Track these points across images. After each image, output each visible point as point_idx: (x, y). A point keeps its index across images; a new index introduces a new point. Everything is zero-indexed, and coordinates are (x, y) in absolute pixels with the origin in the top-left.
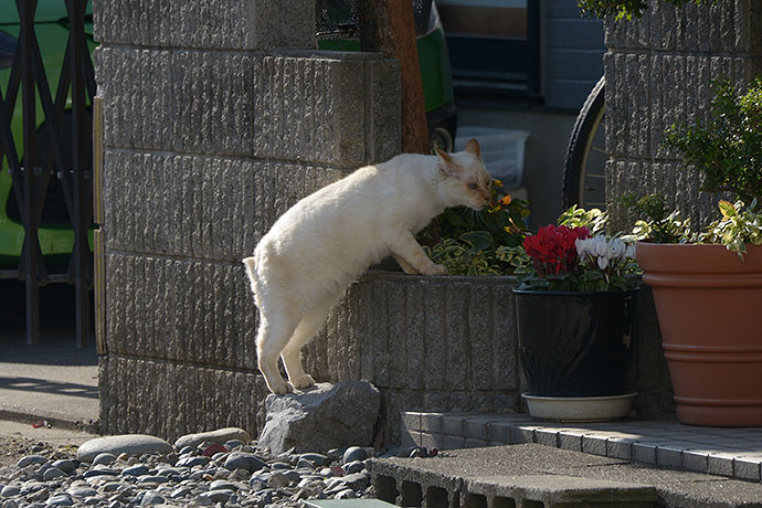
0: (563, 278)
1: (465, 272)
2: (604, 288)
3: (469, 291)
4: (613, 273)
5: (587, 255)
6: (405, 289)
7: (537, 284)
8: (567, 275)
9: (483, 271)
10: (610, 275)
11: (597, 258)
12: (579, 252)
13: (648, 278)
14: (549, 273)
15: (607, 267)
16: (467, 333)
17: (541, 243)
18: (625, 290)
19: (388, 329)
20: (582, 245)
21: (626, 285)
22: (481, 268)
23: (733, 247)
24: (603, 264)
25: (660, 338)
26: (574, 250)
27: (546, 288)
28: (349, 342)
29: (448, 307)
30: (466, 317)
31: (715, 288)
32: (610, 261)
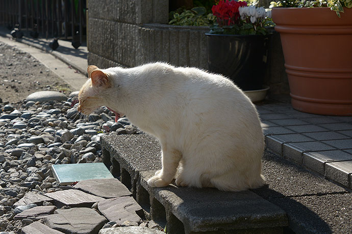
0: (231, 27)
1: (193, 25)
2: (253, 33)
3: (189, 33)
4: (258, 25)
5: (245, 15)
6: (162, 32)
7: (217, 31)
8: (234, 26)
9: (201, 24)
10: (257, 26)
11: (250, 17)
12: (241, 14)
13: (278, 28)
14: (225, 25)
15: (255, 22)
16: (188, 53)
17: (220, 9)
18: (265, 34)
19: (155, 50)
20: (242, 10)
21: (266, 32)
22: (200, 23)
23: (335, 8)
24: (253, 20)
25: (284, 62)
26: (238, 13)
27: (222, 33)
28: (142, 55)
29: (180, 41)
30: (187, 45)
31: (319, 35)
32: (257, 19)
